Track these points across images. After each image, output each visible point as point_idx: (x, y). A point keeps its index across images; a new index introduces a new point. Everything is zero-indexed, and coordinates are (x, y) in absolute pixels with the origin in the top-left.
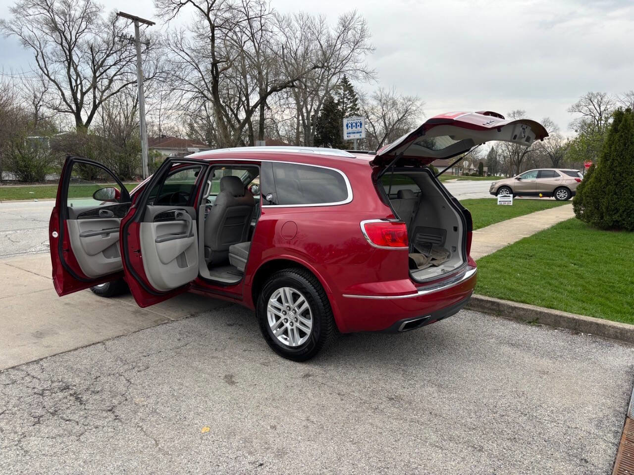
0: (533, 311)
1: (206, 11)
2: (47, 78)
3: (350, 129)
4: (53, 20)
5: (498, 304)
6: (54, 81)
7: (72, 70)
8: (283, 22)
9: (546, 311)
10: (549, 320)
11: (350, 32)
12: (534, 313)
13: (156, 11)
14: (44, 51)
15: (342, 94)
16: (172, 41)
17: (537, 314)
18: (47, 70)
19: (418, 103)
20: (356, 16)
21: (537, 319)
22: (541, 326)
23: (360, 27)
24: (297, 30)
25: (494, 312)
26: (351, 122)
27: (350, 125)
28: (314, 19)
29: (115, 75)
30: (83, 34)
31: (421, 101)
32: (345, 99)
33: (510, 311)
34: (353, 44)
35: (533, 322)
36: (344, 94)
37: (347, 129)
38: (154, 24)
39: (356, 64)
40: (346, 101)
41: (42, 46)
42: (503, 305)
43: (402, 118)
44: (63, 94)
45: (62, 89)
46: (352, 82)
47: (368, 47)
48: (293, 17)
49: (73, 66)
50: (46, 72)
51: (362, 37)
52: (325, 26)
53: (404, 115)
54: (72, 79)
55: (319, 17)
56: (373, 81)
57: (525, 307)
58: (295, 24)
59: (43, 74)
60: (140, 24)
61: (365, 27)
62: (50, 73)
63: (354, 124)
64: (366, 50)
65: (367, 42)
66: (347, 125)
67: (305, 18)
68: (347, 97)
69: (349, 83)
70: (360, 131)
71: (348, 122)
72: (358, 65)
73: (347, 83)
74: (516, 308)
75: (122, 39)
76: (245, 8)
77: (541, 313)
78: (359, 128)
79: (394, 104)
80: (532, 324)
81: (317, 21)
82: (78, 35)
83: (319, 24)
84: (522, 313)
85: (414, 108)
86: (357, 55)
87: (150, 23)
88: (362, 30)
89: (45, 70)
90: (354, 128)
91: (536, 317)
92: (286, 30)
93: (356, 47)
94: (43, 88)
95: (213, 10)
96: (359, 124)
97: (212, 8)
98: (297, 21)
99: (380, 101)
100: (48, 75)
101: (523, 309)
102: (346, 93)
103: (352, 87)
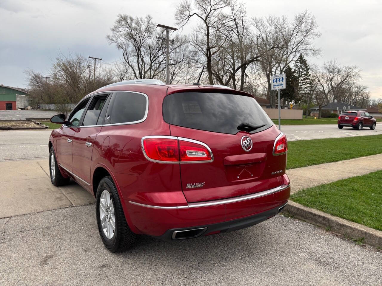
0: (359, 230)
1: (204, 18)
2: (127, 64)
3: (275, 83)
4: (131, 34)
5: (329, 220)
6: (131, 66)
7: (140, 59)
8: (258, 23)
9: (371, 232)
10: (373, 241)
11: (303, 25)
12: (360, 233)
13: (176, 21)
14: (127, 50)
15: (299, 66)
16: (191, 39)
17: (363, 234)
18: (128, 60)
19: (356, 70)
20: (307, 14)
21: (363, 239)
22: (365, 246)
23: (310, 21)
24: (268, 27)
25: (326, 227)
26: (276, 78)
27: (275, 80)
28: (279, 19)
29: (162, 61)
30: (147, 40)
31: (359, 69)
32: (301, 69)
33: (339, 227)
34: (305, 33)
35: (358, 241)
36: (300, 66)
37: (274, 83)
38: (177, 29)
39: (307, 45)
40: (301, 71)
41: (126, 47)
42: (333, 222)
43: (344, 80)
44: (135, 73)
45: (135, 70)
46: (305, 58)
47: (316, 34)
48: (265, 19)
49: (141, 58)
50: (128, 62)
51: (312, 27)
52: (286, 22)
53: (346, 78)
54: (139, 64)
55: (282, 17)
56: (319, 56)
57: (352, 226)
58: (266, 23)
59: (126, 63)
60: (169, 30)
61: (315, 21)
62: (129, 62)
63: (278, 79)
64: (314, 36)
65: (315, 30)
66: (274, 80)
67: (273, 19)
68: (302, 68)
69: (303, 59)
70: (282, 84)
71: (274, 78)
72: (309, 46)
73: (302, 59)
74: (344, 225)
75: (159, 39)
76: (233, 16)
77: (366, 233)
78: (281, 82)
79: (339, 71)
80: (357, 242)
81: (281, 21)
82: (144, 40)
83: (282, 22)
84: (349, 231)
85: (354, 74)
86: (308, 39)
87: (175, 29)
88: (312, 23)
89: (127, 60)
90: (278, 82)
91: (362, 236)
92: (261, 27)
93: (307, 34)
94: (126, 70)
95: (208, 18)
96: (281, 79)
97: (208, 17)
98: (268, 21)
99: (329, 70)
100: (128, 63)
101: (351, 228)
102: (302, 65)
103: (306, 61)
